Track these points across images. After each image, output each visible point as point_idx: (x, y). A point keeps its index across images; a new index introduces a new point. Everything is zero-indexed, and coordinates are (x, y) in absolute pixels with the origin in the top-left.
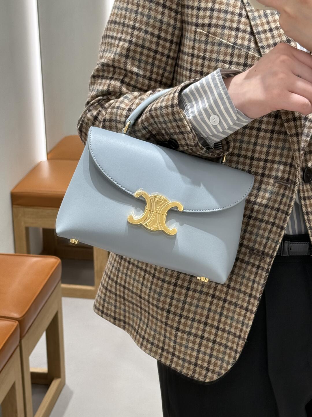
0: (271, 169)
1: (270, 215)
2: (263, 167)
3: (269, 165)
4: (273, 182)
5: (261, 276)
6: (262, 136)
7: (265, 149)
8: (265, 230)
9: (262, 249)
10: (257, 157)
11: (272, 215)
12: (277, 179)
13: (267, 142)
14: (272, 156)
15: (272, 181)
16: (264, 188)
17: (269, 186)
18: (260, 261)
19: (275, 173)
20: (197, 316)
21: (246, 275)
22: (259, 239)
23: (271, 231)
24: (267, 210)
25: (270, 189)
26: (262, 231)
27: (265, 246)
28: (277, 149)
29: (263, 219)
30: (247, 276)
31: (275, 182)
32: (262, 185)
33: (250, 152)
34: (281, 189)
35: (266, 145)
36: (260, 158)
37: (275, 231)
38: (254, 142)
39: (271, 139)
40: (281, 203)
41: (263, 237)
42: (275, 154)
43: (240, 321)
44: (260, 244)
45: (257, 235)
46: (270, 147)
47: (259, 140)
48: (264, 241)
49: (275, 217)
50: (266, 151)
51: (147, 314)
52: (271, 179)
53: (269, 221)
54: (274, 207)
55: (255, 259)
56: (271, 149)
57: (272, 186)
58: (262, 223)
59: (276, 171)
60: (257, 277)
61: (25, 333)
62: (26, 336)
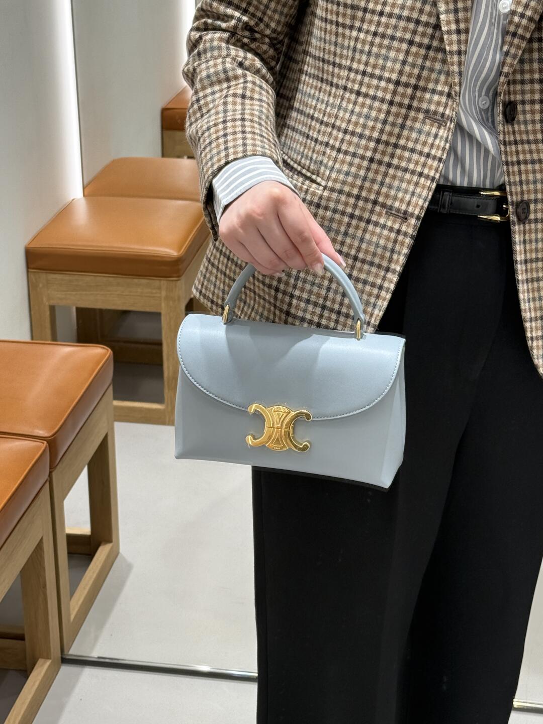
0: (421, 100)
1: (417, 163)
2: (411, 95)
3: (419, 94)
4: (422, 118)
5: (402, 244)
6: (415, 52)
7: (416, 71)
8: (409, 182)
9: (404, 207)
10: (405, 82)
11: (420, 163)
12: (428, 114)
13: (419, 61)
14: (424, 82)
15: (421, 116)
16: (410, 126)
17: (417, 123)
18: (401, 224)
19: (426, 106)
20: (312, 296)
21: (380, 243)
22: (400, 195)
23: (417, 184)
24: (414, 155)
25: (418, 128)
26: (406, 184)
27: (409, 203)
28: (432, 72)
29: (407, 168)
30: (383, 245)
31: (425, 118)
32: (407, 122)
33: (395, 73)
34: (433, 127)
35: (417, 65)
36: (408, 83)
37: (423, 183)
38: (402, 59)
39: (426, 58)
40: (432, 145)
41: (406, 192)
42: (429, 79)
43: (370, 303)
44: (402, 201)
45: (398, 189)
46: (424, 68)
47: (409, 58)
48: (408, 197)
49: (424, 165)
50: (417, 74)
51: (252, 295)
52: (421, 113)
53: (415, 170)
54: (423, 151)
55: (394, 222)
56: (424, 71)
57: (421, 122)
58: (406, 173)
59: (427, 103)
60: (397, 245)
61: (57, 462)
62: (58, 467)
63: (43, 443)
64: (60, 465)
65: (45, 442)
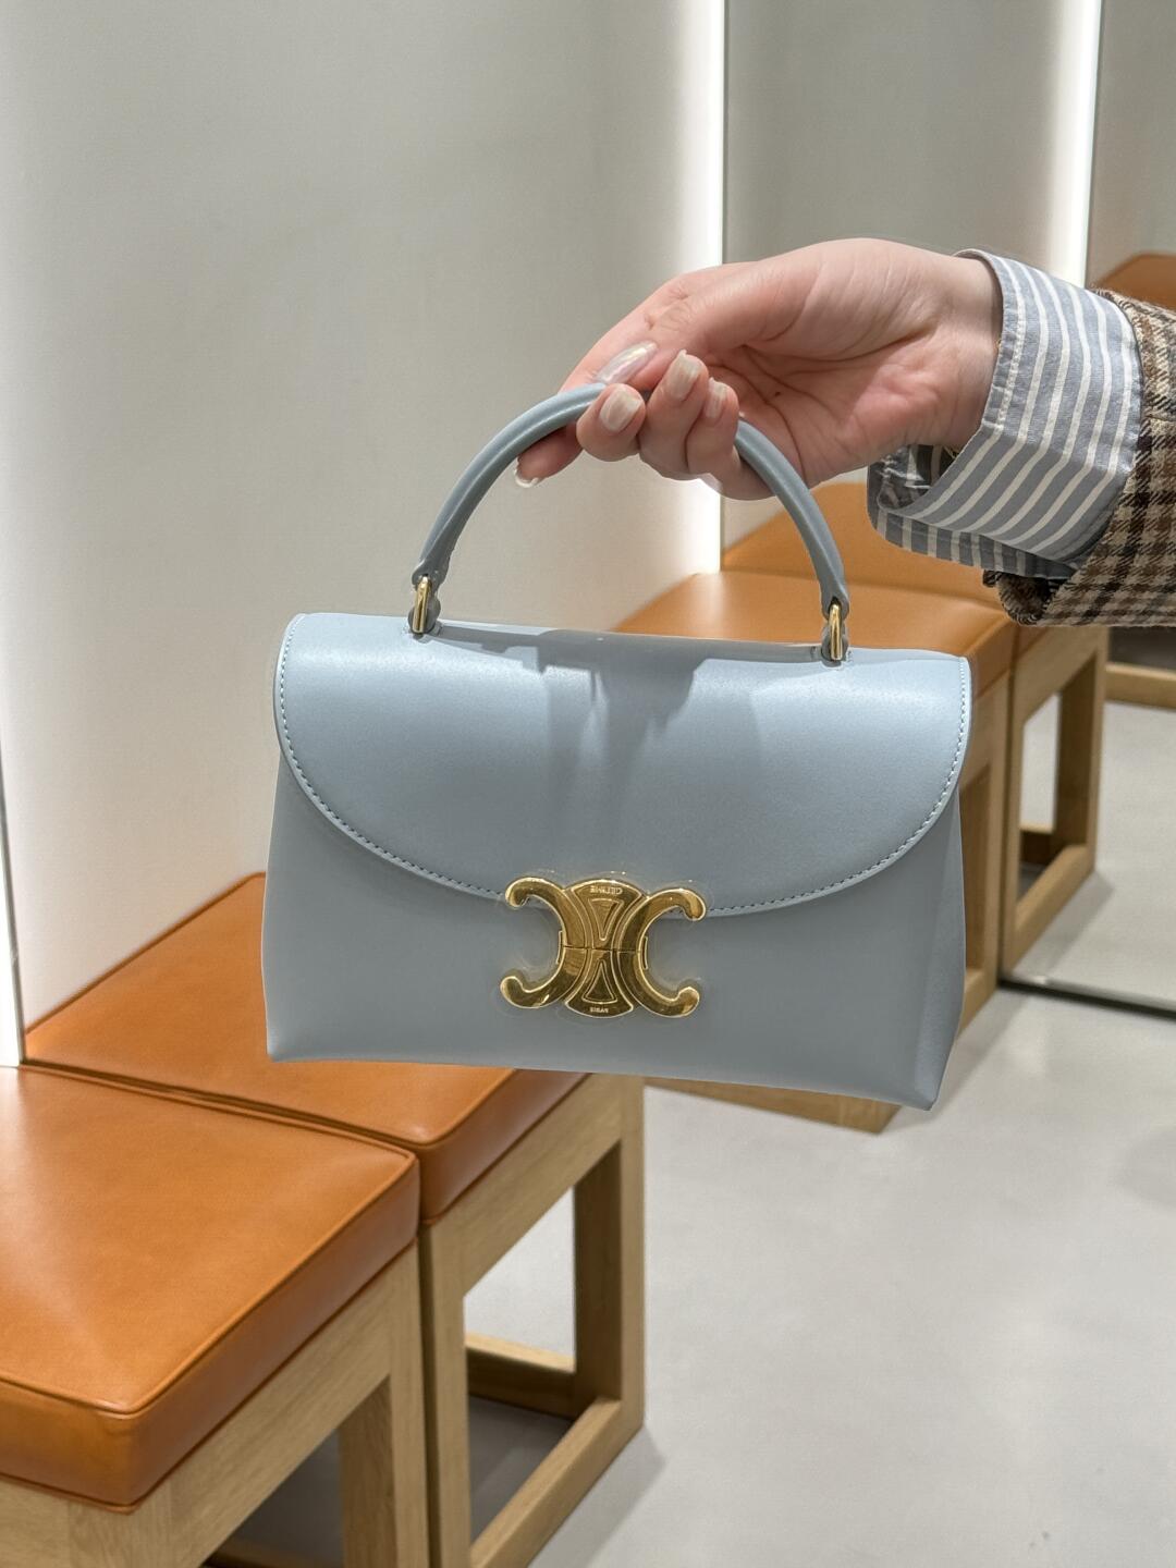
61: (444, 1206)
62: (451, 1216)
63: (406, 1157)
64: (457, 1211)
65: (412, 1156)
